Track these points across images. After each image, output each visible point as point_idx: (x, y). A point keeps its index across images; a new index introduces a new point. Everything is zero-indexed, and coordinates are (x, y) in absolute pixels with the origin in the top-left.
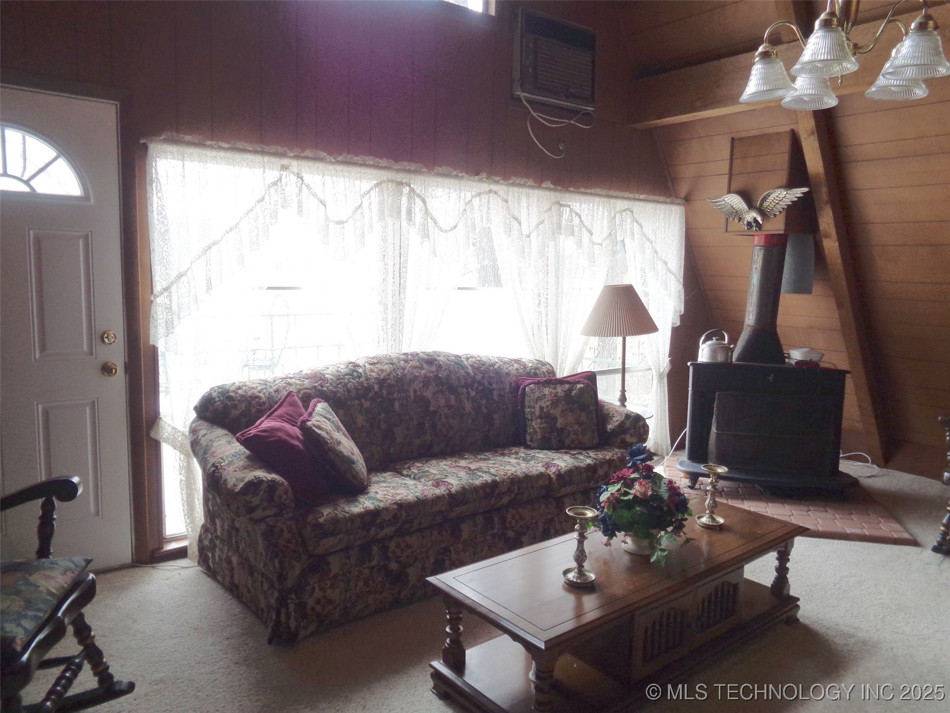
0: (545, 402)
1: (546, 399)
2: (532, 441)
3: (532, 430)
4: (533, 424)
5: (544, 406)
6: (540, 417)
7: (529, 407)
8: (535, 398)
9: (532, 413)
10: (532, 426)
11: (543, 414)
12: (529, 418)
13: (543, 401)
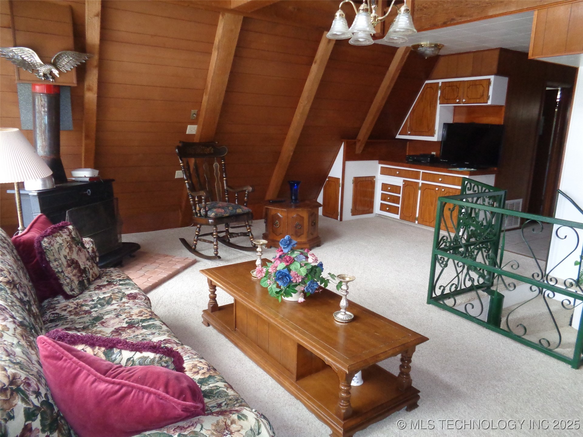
0: (65, 250)
1: (64, 248)
2: (72, 290)
3: (68, 280)
4: (66, 275)
5: (66, 254)
6: (69, 266)
7: (55, 260)
8: (57, 250)
9: (60, 265)
10: (67, 277)
11: (69, 262)
12: (60, 270)
13: (63, 250)
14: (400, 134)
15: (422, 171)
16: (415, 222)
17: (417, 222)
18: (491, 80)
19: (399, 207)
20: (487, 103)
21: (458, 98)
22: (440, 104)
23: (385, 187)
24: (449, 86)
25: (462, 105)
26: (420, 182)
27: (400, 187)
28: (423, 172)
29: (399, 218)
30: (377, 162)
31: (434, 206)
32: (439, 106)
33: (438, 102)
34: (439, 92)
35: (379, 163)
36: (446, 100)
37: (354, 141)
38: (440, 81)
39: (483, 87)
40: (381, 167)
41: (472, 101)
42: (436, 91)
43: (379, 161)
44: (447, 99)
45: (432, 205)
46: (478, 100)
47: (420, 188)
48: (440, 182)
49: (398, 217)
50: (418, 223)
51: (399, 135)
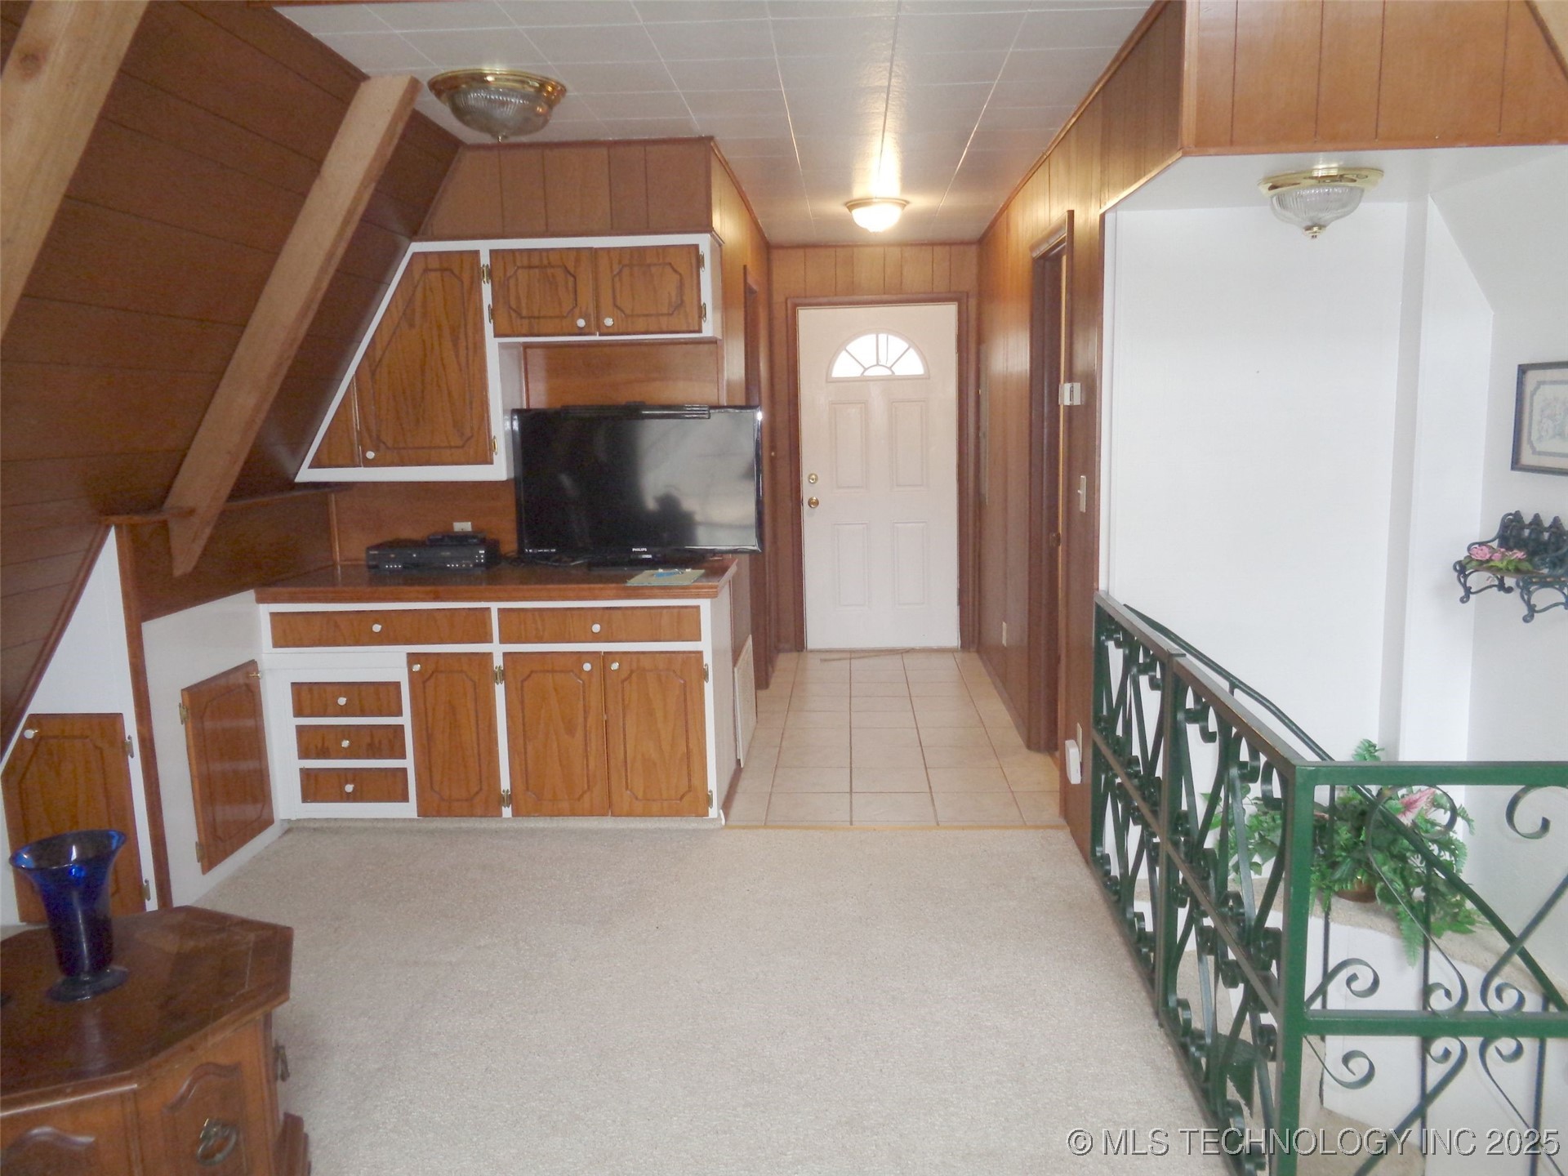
14: (316, 464)
15: (495, 607)
16: (500, 815)
17: (507, 812)
18: (701, 249)
19: (404, 770)
20: (700, 331)
21: (577, 311)
22: (496, 335)
23: (308, 697)
24: (530, 267)
25: (597, 338)
26: (497, 650)
27: (397, 685)
28: (500, 611)
29: (414, 815)
30: (249, 595)
31: (579, 733)
32: (492, 346)
33: (489, 328)
34: (487, 290)
35: (261, 600)
36: (526, 322)
37: (156, 517)
38: (484, 248)
39: (675, 271)
40: (273, 615)
41: (641, 323)
42: (472, 283)
43: (257, 593)
44: (529, 318)
45: (571, 731)
46: (664, 321)
47: (503, 675)
48: (596, 638)
49: (408, 810)
50: (516, 813)
51: (311, 467)
